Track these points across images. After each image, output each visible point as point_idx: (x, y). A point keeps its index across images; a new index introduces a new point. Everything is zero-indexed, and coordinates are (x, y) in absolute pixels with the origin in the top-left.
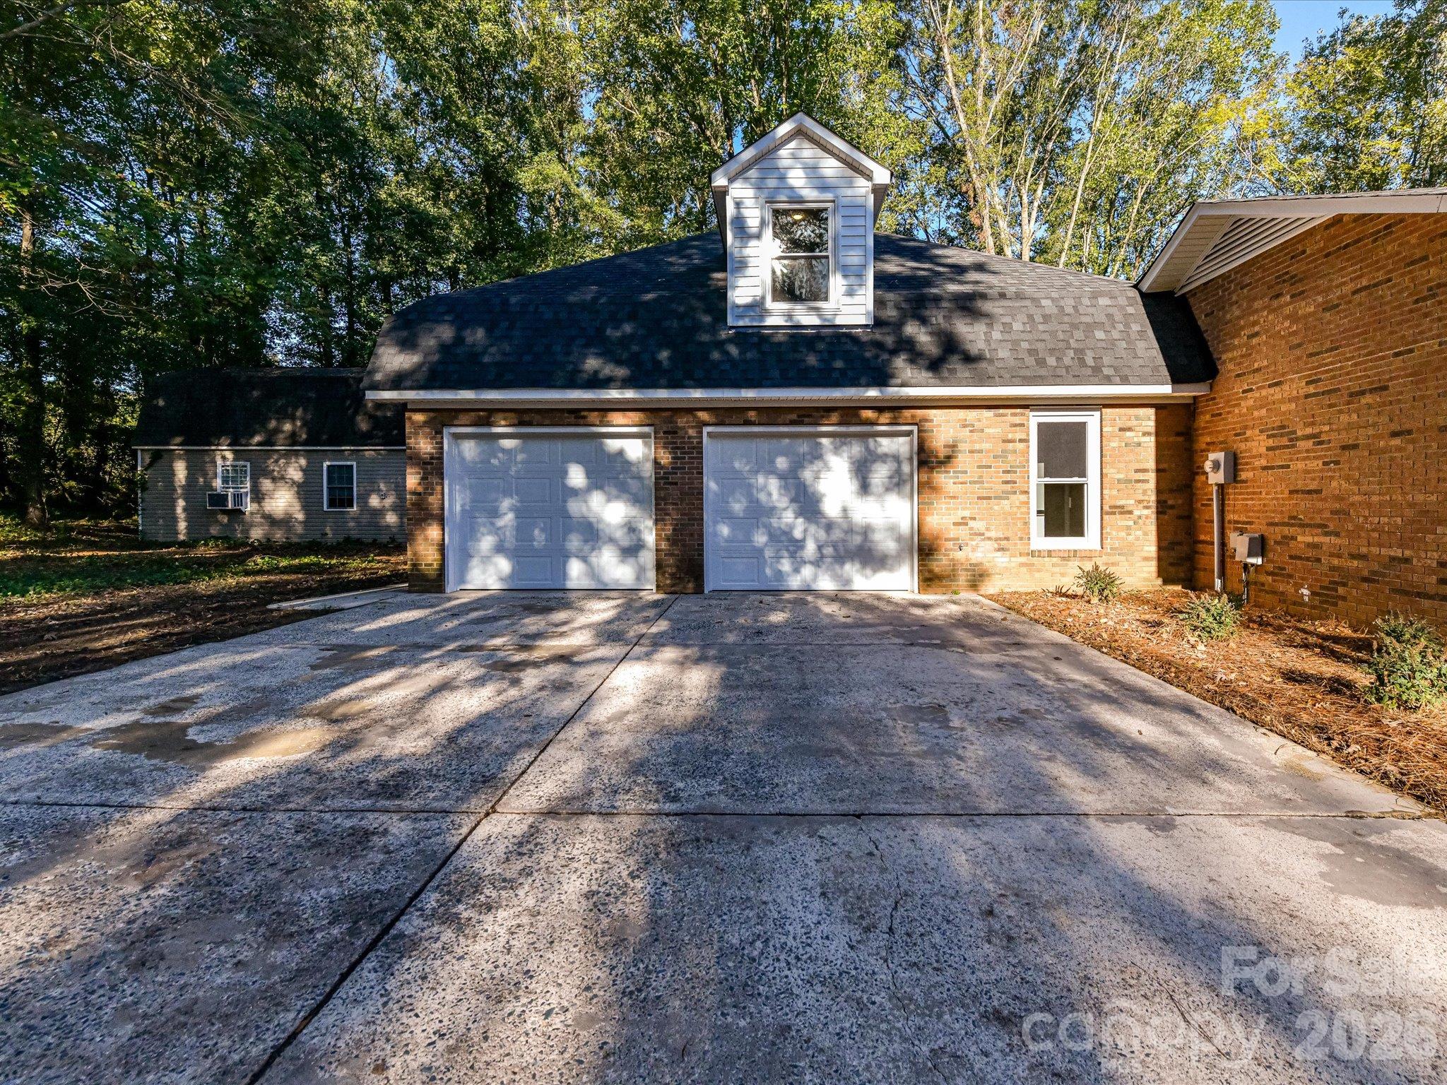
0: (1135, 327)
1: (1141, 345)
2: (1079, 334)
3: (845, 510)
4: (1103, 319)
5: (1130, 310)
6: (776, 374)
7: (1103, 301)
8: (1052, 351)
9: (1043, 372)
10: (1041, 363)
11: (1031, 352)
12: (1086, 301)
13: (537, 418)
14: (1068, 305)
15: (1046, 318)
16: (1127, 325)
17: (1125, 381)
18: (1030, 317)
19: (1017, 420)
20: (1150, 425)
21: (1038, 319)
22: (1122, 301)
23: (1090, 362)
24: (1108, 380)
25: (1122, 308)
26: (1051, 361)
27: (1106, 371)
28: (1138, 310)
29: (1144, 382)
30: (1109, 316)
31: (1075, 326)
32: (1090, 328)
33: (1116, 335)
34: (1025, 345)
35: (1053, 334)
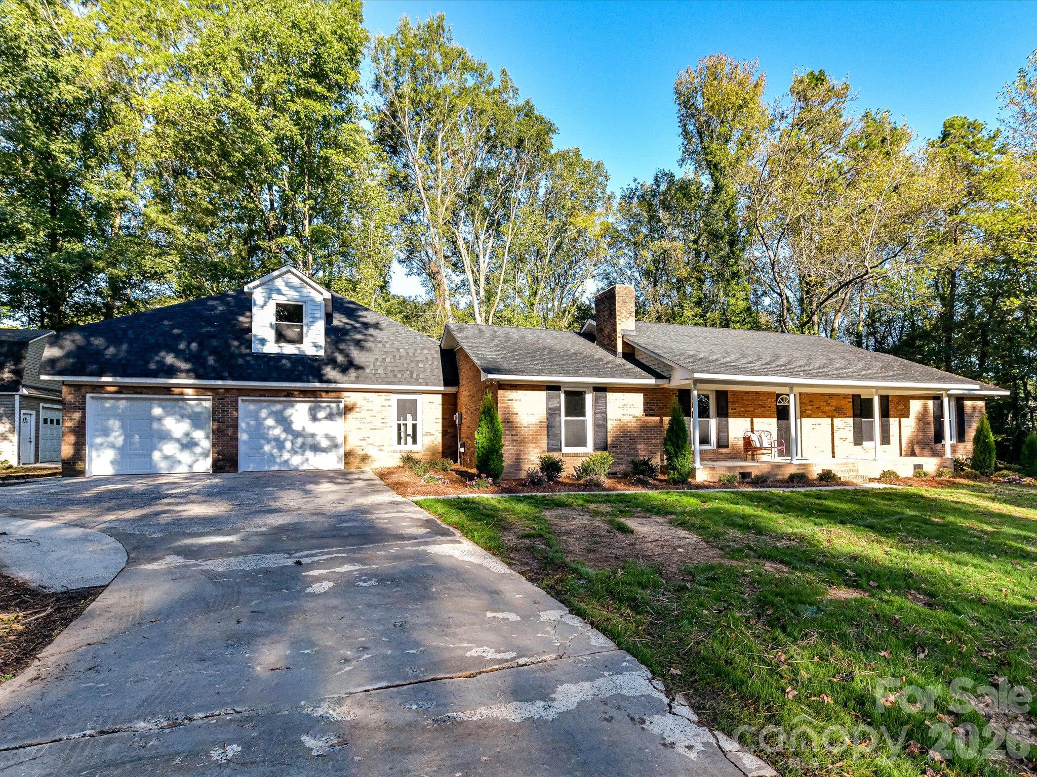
0: (436, 363)
1: (436, 370)
2: (413, 365)
3: (304, 428)
4: (423, 359)
5: (435, 356)
6: (275, 375)
7: (425, 351)
8: (400, 371)
9: (395, 380)
10: (395, 376)
11: (392, 371)
12: (418, 351)
13: (145, 390)
14: (411, 352)
15: (401, 357)
16: (433, 362)
17: (427, 384)
18: (394, 356)
19: (388, 398)
20: (440, 401)
21: (397, 357)
22: (433, 352)
23: (415, 376)
24: (420, 384)
25: (432, 355)
26: (399, 375)
27: (420, 380)
28: (438, 356)
29: (434, 385)
30: (426, 358)
31: (412, 361)
32: (418, 362)
33: (427, 366)
34: (390, 368)
35: (402, 364)
